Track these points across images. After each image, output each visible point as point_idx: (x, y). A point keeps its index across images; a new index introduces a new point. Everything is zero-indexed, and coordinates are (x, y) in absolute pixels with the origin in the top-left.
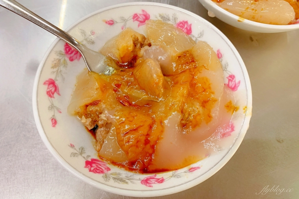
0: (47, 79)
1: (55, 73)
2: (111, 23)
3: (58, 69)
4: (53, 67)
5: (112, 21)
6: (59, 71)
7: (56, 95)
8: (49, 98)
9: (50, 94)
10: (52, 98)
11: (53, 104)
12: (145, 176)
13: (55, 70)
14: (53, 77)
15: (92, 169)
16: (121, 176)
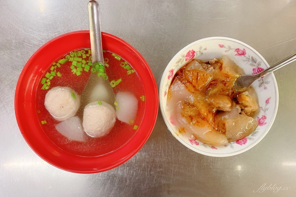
0: (246, 52)
1: (248, 57)
2: (267, 102)
3: (250, 60)
4: (252, 57)
5: (268, 103)
6: (249, 60)
7: (236, 53)
8: (235, 49)
9: (237, 50)
10: (235, 50)
11: (231, 49)
12: (175, 73)
13: (251, 58)
14: (246, 55)
15: (190, 53)
16: (180, 63)
